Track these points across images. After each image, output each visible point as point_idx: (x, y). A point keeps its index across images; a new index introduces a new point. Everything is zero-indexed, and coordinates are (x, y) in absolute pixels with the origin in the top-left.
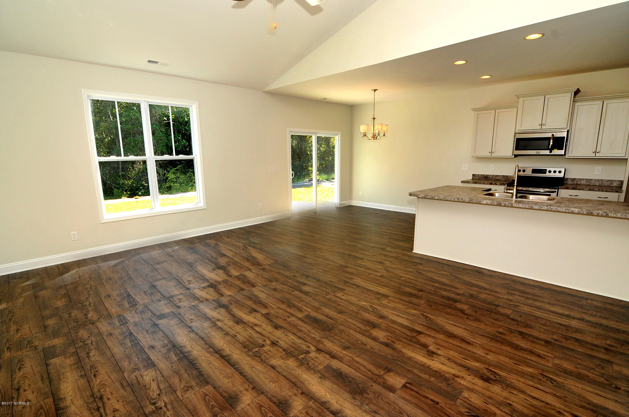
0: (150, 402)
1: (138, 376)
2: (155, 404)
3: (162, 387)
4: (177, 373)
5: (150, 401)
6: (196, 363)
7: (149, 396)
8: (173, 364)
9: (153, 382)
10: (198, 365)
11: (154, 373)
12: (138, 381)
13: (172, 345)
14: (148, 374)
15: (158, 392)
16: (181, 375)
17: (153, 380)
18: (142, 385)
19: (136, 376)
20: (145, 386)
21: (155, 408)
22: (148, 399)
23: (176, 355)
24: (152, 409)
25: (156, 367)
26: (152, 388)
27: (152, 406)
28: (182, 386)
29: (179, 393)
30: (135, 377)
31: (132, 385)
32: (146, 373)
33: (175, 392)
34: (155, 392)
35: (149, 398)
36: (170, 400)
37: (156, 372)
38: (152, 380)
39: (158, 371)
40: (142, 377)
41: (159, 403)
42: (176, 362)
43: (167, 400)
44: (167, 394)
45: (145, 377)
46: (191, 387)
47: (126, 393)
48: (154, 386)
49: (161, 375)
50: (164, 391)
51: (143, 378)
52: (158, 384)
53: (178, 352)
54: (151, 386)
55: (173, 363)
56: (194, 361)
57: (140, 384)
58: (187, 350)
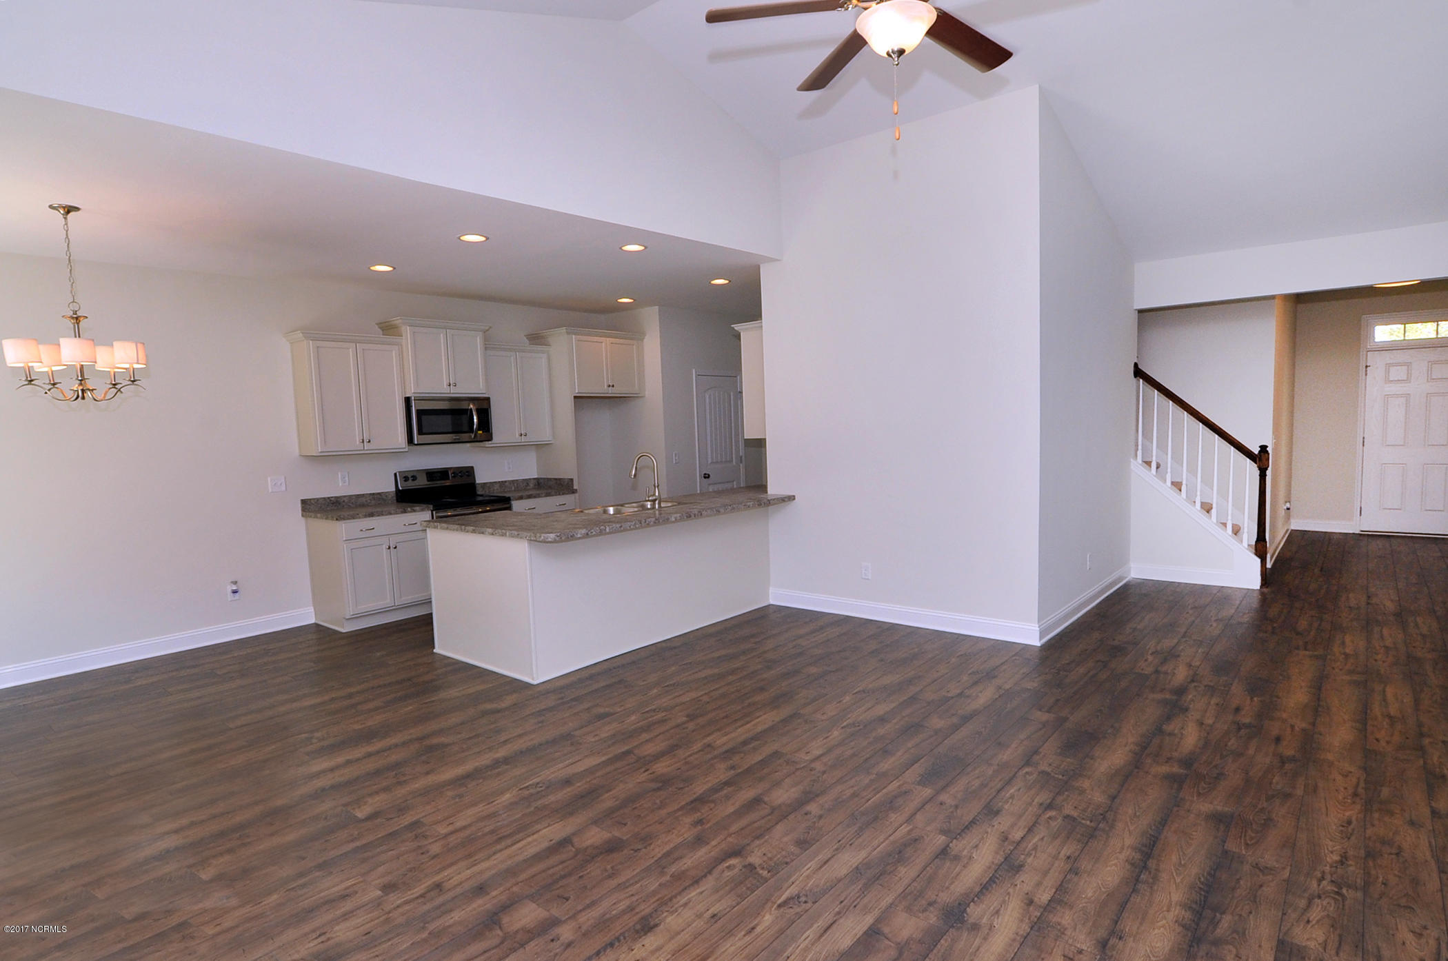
0: (1343, 900)
1: (1333, 952)
2: (1337, 892)
3: (1302, 903)
4: (1254, 898)
5: (1343, 902)
6: (1202, 883)
7: (1338, 908)
8: (1243, 914)
9: (1313, 919)
10: (1202, 879)
11: (1297, 931)
12: (1340, 944)
13: (1198, 946)
14: (1308, 939)
15: (1317, 901)
16: (1250, 890)
17: (1308, 922)
18: (1338, 932)
19: (1337, 954)
20: (1333, 926)
21: (1341, 888)
22: (1343, 905)
23: (1215, 923)
24: (1347, 890)
25: (1280, 937)
26: (1322, 914)
27: (1346, 894)
28: (1270, 878)
29: (1286, 874)
30: (1341, 954)
31: (1357, 947)
32: (1312, 944)
33: (1287, 881)
34: (1322, 905)
35: (1341, 906)
36: (1309, 879)
37: (1288, 930)
38: (1311, 924)
39: (1284, 929)
40: (1325, 945)
41: (1329, 888)
42: (1232, 914)
43: (1313, 882)
44: (1304, 888)
45: (1321, 939)
46: (1257, 866)
47: (1380, 944)
48: (1315, 914)
49: (1286, 917)
50: (1306, 895)
51: (1326, 941)
52: (1305, 910)
53: (1203, 925)
54: (1323, 918)
55: (1241, 915)
56: (1201, 888)
57: (1340, 936)
58: (1183, 912)
